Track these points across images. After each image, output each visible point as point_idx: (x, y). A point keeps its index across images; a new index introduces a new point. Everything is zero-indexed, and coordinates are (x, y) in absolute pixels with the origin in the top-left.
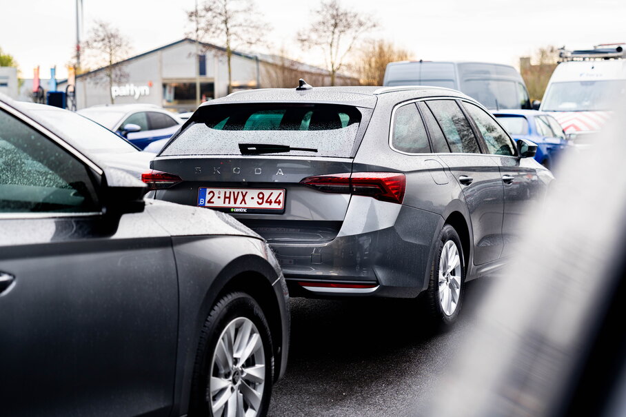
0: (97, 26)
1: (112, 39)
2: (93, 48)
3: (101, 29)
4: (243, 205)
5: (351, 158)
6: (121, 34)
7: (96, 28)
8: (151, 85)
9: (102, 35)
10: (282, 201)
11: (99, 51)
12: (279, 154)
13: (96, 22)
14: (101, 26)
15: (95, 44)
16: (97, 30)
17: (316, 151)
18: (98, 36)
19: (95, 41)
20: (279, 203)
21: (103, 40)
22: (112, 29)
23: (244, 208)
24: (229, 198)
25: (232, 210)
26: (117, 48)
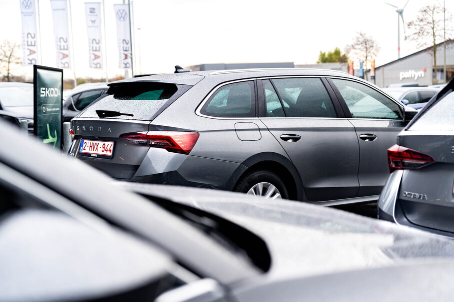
0: (358, 35)
1: (367, 43)
2: (356, 49)
3: (361, 37)
4: (96, 152)
5: (150, 121)
6: (373, 39)
7: (358, 36)
8: (425, 71)
9: (361, 40)
10: (112, 150)
11: (359, 51)
12: (113, 117)
13: (358, 33)
14: (361, 35)
15: (357, 47)
16: (359, 38)
17: (132, 115)
18: (359, 41)
19: (357, 44)
20: (110, 151)
21: (362, 43)
22: (367, 37)
23: (96, 154)
24: (91, 147)
25: (92, 155)
26: (371, 48)
